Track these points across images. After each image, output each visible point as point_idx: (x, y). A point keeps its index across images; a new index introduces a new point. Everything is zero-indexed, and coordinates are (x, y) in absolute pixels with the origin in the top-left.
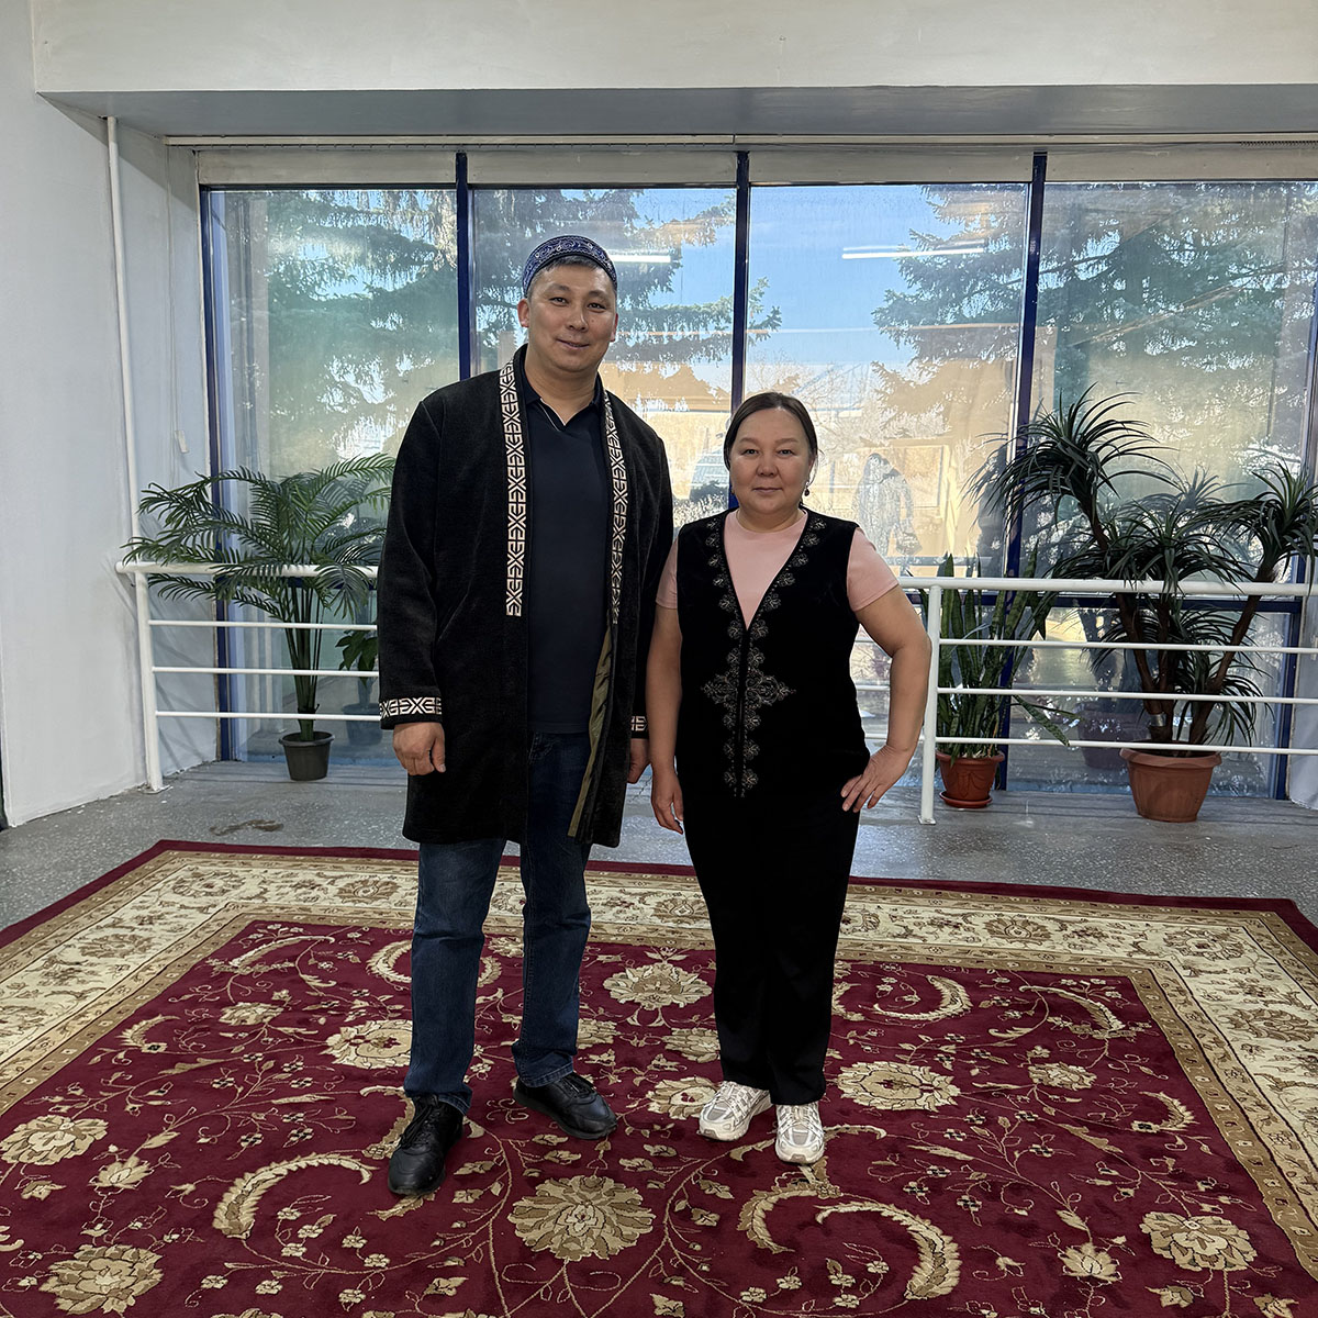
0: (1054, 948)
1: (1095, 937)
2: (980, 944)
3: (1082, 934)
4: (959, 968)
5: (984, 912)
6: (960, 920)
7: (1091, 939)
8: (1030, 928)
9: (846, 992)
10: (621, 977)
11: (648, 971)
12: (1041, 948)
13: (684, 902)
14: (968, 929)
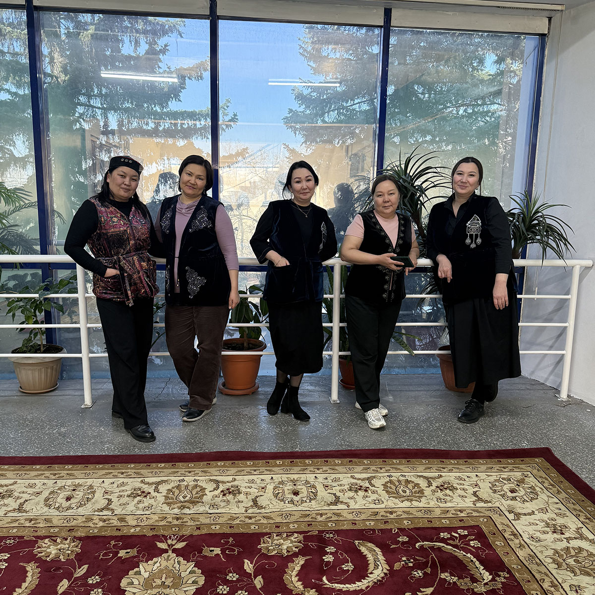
0: (429, 503)
1: (450, 490)
2: (383, 506)
3: (441, 488)
4: (374, 530)
5: (380, 475)
6: (367, 485)
7: (448, 492)
8: (410, 486)
9: (302, 566)
10: (136, 573)
11: (158, 564)
12: (421, 505)
13: (187, 487)
14: (373, 492)
